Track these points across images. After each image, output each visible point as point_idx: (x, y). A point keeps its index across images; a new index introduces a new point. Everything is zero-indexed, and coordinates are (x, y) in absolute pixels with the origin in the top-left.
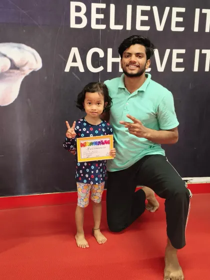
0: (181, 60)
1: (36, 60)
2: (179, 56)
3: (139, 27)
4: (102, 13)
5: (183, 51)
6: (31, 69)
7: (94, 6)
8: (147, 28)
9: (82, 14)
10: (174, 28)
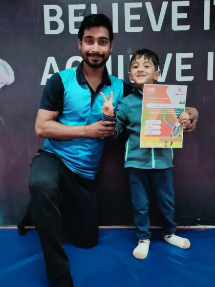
0: (188, 67)
1: (8, 74)
2: (185, 61)
3: (129, 29)
4: (81, 16)
5: (190, 55)
6: (2, 83)
7: (72, 8)
8: (139, 29)
9: (57, 19)
10: (175, 27)
